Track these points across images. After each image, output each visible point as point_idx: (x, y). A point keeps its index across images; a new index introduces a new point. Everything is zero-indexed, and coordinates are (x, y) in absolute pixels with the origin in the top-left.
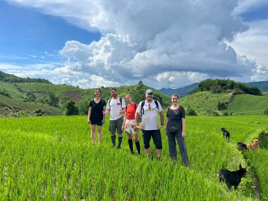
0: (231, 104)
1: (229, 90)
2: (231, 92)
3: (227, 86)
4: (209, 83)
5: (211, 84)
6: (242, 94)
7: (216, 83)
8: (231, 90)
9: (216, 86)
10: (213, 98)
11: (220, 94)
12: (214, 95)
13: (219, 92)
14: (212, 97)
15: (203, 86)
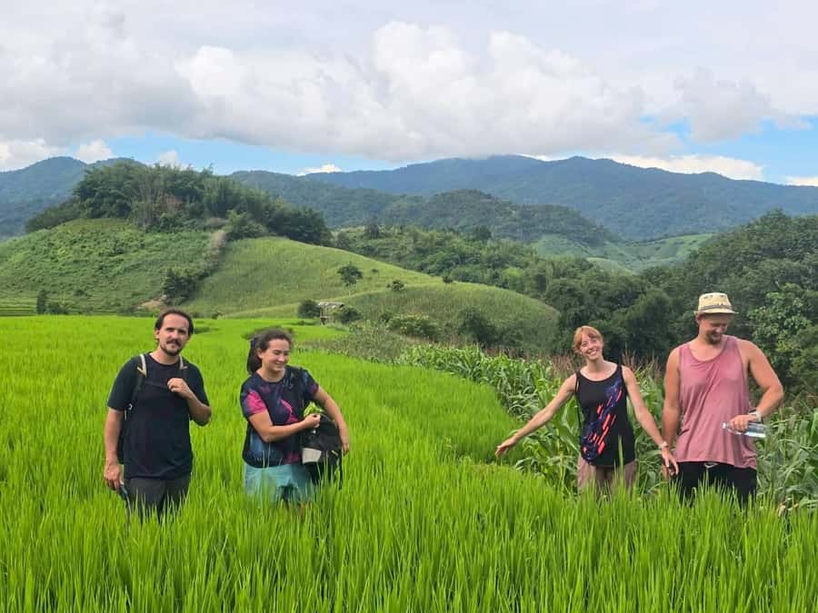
0: (215, 278)
1: (211, 221)
2: (219, 227)
3: (204, 200)
4: (127, 184)
5: (136, 187)
6: (261, 235)
7: (156, 183)
8: (219, 220)
9: (159, 199)
10: (144, 252)
11: (174, 236)
12: (149, 239)
13: (169, 225)
14: (143, 246)
15: (102, 196)
